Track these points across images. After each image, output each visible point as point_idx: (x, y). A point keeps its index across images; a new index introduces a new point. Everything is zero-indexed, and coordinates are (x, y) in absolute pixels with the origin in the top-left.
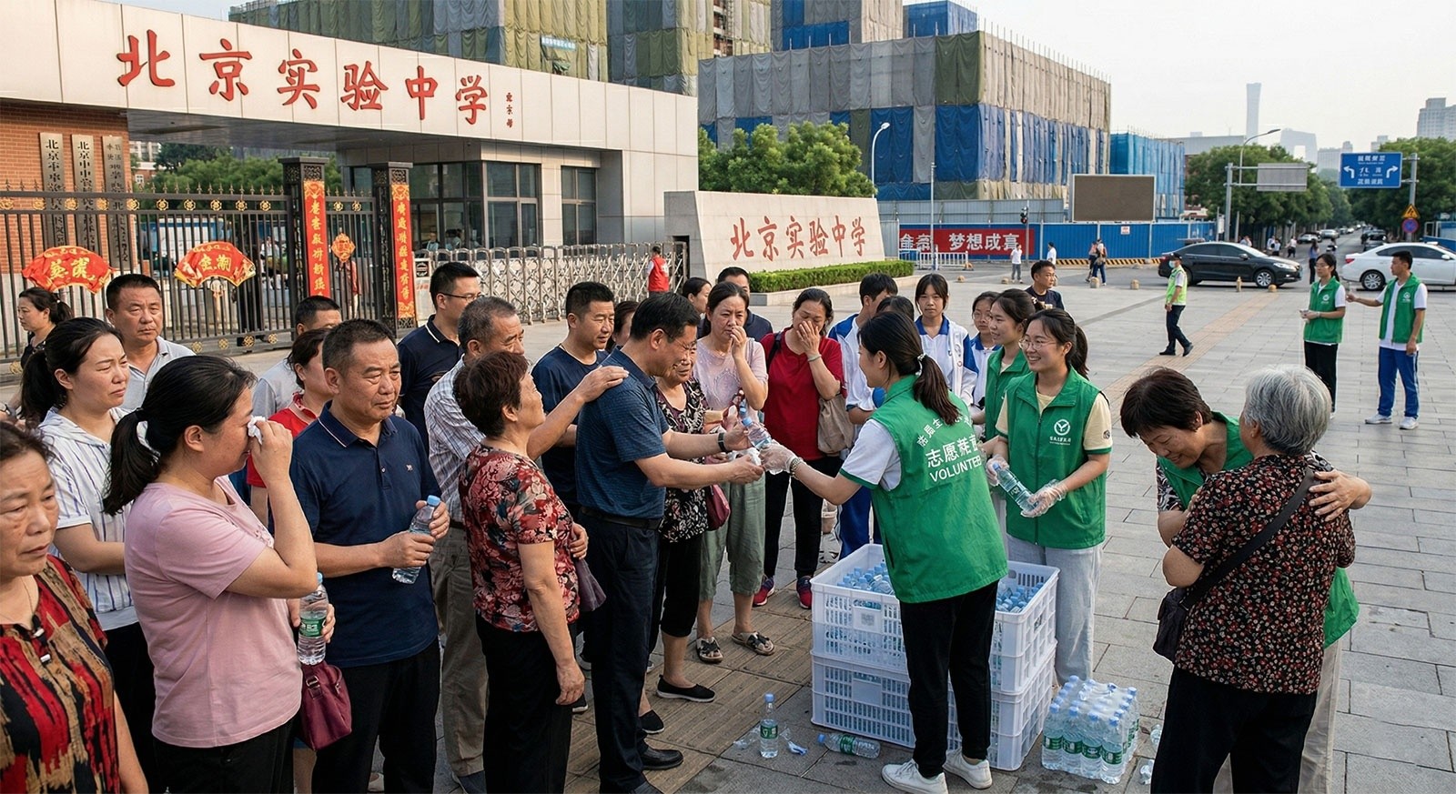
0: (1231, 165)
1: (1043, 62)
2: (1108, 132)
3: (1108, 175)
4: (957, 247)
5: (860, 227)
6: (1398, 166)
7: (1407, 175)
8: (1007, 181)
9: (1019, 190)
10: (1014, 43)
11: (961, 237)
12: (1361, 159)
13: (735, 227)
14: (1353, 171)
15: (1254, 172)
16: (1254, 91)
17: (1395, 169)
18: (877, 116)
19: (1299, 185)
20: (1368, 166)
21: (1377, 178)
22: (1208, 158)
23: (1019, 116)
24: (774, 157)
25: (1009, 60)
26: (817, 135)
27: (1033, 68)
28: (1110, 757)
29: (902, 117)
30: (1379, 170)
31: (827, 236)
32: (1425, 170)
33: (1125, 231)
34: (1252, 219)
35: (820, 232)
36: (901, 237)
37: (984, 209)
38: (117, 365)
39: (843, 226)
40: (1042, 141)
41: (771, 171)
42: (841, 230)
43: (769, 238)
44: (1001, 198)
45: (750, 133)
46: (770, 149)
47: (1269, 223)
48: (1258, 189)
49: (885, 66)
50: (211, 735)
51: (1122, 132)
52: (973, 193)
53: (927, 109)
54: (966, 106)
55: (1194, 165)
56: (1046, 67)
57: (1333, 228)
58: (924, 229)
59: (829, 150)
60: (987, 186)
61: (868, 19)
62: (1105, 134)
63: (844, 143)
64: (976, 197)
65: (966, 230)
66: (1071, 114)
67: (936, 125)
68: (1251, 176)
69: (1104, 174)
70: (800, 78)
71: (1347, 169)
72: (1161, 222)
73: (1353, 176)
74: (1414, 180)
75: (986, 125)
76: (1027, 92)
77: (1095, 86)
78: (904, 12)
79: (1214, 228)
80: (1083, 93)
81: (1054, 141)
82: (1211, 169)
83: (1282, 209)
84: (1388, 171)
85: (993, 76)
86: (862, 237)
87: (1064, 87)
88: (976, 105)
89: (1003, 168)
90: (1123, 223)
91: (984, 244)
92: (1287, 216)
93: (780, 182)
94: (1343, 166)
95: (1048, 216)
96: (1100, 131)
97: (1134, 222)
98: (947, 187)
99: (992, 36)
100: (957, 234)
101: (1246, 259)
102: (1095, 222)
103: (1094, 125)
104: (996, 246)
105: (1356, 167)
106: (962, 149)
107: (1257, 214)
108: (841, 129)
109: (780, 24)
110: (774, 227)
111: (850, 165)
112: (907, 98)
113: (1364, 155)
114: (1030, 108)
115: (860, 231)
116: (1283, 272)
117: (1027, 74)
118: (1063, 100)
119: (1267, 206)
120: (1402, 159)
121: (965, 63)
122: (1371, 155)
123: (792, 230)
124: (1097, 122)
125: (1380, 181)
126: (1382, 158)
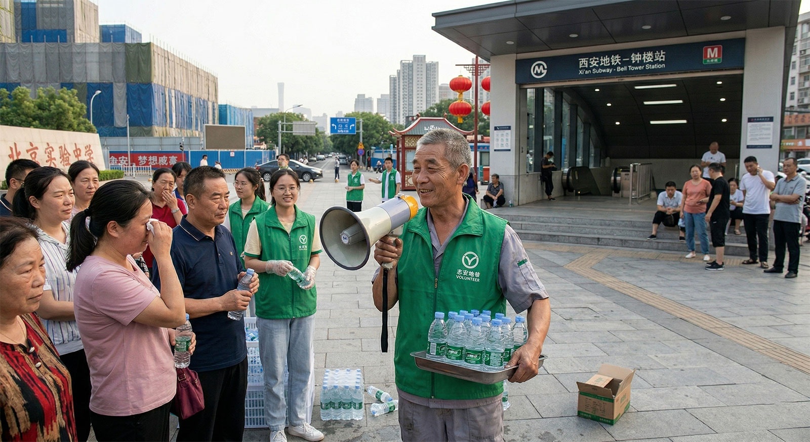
0: (280, 122)
1: (184, 63)
2: (217, 103)
3: (219, 125)
4: (143, 164)
5: (90, 150)
6: (354, 124)
7: (358, 128)
8: (168, 128)
9: (174, 132)
10: (169, 51)
11: (145, 158)
12: (338, 120)
13: (11, 149)
14: (336, 126)
15: (291, 125)
16: (281, 86)
17: (353, 125)
18: (91, 87)
19: (312, 133)
20: (342, 124)
21: (346, 130)
22: (268, 118)
23: (173, 91)
24: (29, 108)
25: (167, 60)
26: (58, 96)
27: (179, 65)
28: (357, 406)
29: (107, 88)
30: (346, 126)
31: (69, 155)
32: (365, 127)
33: (232, 154)
34: (290, 150)
35: (66, 152)
36: (110, 157)
37: (157, 142)
38: (67, 194)
39: (79, 149)
40: (185, 106)
41: (27, 115)
42: (78, 151)
43: (33, 156)
44: (165, 136)
45: (11, 91)
46: (25, 102)
47: (298, 151)
48: (294, 134)
49: (95, 58)
50: (128, 408)
51: (224, 103)
52: (149, 133)
53: (121, 84)
54: (146, 84)
55: (261, 122)
56: (186, 65)
57: (323, 154)
58: (125, 154)
59: (66, 105)
60: (158, 130)
61: (79, 30)
62: (216, 104)
63: (75, 101)
64: (152, 136)
65: (148, 154)
66: (198, 92)
67: (127, 94)
68: (290, 128)
69: (216, 125)
70: (39, 60)
71: (333, 125)
72: (248, 150)
73: (336, 128)
74: (361, 130)
75: (156, 95)
76: (176, 78)
77: (210, 78)
78: (100, 27)
79: (274, 153)
80: (204, 82)
81: (191, 106)
82: (269, 124)
83: (304, 144)
84: (351, 126)
85: (158, 68)
86: (91, 156)
87: (195, 76)
88: (149, 84)
89: (166, 119)
90: (232, 150)
91: (158, 161)
92: (306, 147)
93: (34, 123)
94: (331, 124)
95: (192, 146)
96: (213, 103)
97: (236, 150)
98: (136, 129)
99: (157, 46)
100: (143, 156)
101: (298, 168)
102: (217, 150)
103: (210, 99)
104: (165, 163)
105: (337, 124)
106: (142, 108)
107: (293, 145)
108: (73, 93)
109: (20, 27)
110: (37, 148)
111: (80, 115)
112: (108, 78)
113: (340, 118)
114: (178, 88)
115: (90, 152)
116: (316, 174)
117: (176, 67)
118: (194, 85)
119: (297, 142)
120: (356, 121)
121: (143, 60)
122: (343, 118)
123: (48, 150)
124: (212, 98)
125: (347, 131)
126: (348, 120)
